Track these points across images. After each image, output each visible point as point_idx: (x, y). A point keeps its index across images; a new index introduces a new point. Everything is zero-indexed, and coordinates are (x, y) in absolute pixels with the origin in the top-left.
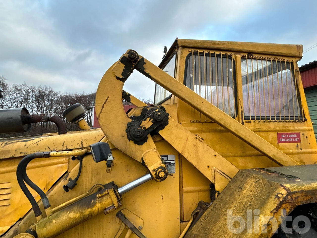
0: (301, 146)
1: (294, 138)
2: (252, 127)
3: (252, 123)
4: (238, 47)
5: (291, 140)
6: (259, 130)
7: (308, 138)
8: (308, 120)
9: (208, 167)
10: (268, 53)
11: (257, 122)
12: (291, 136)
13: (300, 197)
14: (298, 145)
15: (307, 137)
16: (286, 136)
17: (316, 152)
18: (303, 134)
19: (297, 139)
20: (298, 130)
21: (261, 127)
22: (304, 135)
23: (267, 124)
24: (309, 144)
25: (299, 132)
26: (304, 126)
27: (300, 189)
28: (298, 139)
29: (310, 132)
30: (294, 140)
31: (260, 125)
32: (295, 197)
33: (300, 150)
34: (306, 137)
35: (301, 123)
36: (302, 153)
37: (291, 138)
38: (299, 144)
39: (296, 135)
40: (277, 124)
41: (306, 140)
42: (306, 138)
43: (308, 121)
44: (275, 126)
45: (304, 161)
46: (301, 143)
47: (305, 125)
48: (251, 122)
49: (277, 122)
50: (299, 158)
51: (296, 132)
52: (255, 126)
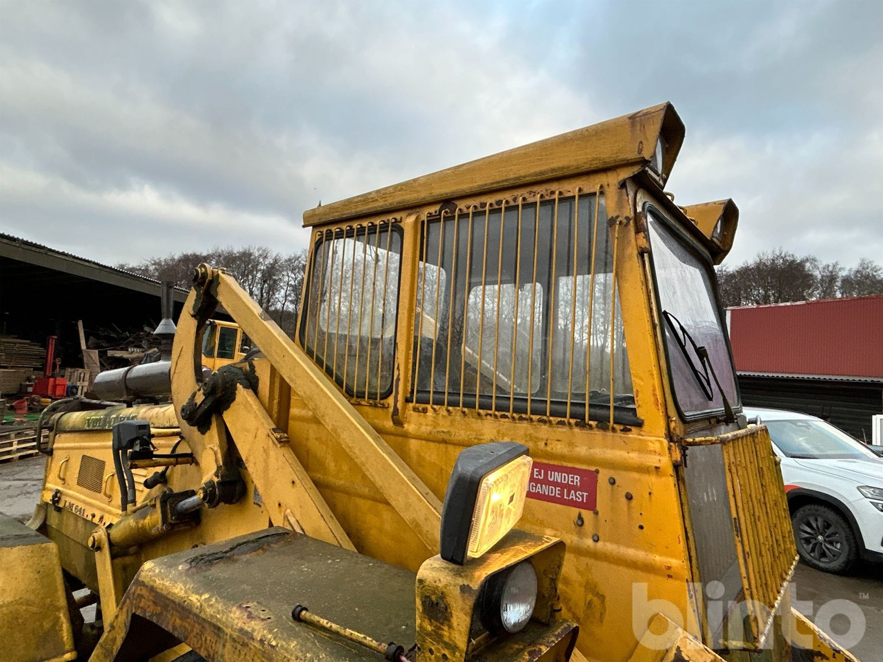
0: (596, 526)
1: (570, 488)
2: (427, 425)
3: (428, 414)
4: (418, 192)
5: (556, 492)
6: (446, 437)
7: (634, 502)
8: (646, 423)
9: (280, 505)
10: (506, 184)
11: (442, 411)
12: (556, 477)
13: (144, 598)
14: (580, 517)
15: (629, 497)
16: (535, 473)
17: (668, 572)
18: (612, 482)
19: (582, 496)
20: (590, 461)
21: (452, 430)
22: (616, 486)
23: (474, 420)
24: (637, 529)
25: (593, 469)
26: (621, 449)
27: (151, 583)
28: (585, 494)
29: (652, 479)
30: (568, 496)
31: (452, 422)
32: (139, 594)
33: (589, 542)
34: (624, 494)
35: (610, 434)
36: (595, 555)
37: (555, 484)
38: (587, 514)
39: (577, 480)
40: (507, 425)
41: (625, 509)
42: (624, 500)
43: (645, 428)
44: (498, 432)
45: (603, 589)
46: (596, 513)
47: (627, 446)
48: (425, 411)
49: (507, 420)
50: (578, 571)
51: (578, 466)
52: (435, 424)
